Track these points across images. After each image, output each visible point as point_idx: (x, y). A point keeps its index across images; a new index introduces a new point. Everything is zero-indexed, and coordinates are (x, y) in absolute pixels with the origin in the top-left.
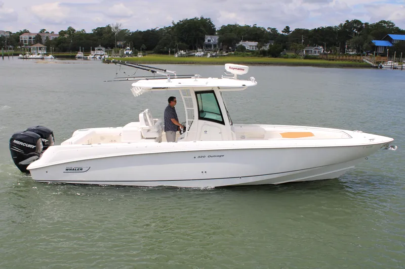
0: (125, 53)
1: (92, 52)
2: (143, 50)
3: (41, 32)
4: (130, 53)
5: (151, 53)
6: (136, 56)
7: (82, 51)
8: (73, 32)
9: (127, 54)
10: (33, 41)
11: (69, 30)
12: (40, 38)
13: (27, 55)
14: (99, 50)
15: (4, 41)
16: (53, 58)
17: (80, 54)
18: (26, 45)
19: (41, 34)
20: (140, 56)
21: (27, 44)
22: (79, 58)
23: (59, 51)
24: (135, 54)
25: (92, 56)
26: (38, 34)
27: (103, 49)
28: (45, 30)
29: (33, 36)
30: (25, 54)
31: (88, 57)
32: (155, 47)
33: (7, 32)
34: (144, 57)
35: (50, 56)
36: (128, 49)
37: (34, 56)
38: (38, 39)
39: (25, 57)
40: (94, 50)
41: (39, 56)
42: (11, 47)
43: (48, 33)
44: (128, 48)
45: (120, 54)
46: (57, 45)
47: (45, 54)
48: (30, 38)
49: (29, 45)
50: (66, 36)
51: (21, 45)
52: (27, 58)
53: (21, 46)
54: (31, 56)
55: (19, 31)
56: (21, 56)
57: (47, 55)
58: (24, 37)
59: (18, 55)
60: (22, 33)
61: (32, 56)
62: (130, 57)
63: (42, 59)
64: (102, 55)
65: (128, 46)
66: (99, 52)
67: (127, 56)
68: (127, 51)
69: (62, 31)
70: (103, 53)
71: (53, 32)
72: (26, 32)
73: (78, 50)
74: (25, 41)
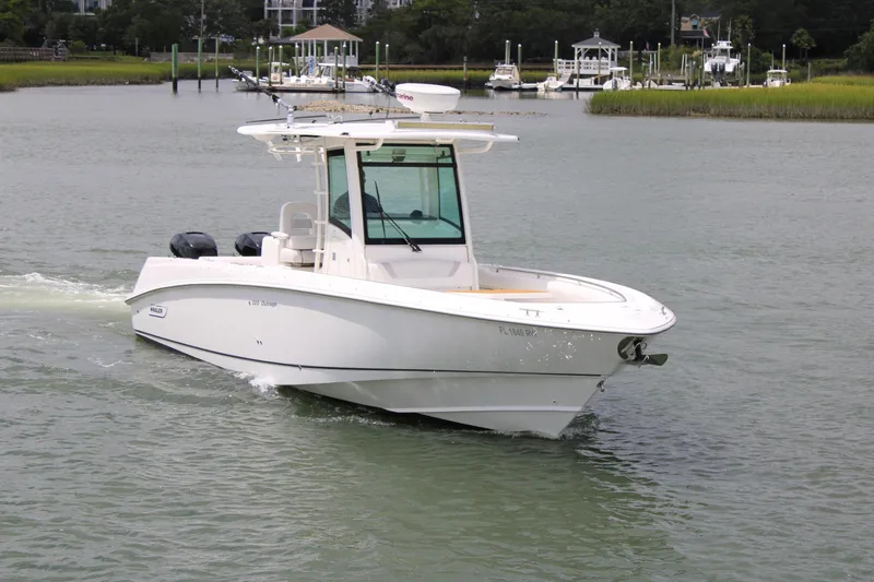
0: (707, 67)
1: (560, 64)
2: (794, 53)
4: (729, 68)
5: (837, 71)
6: (761, 81)
7: (514, 60)
9: (718, 72)
10: (320, 13)
13: (275, 76)
14: (592, 53)
15: (198, 15)
17: (505, 71)
18: (288, 33)
20: (777, 83)
21: (294, 25)
22: (500, 89)
24: (757, 72)
25: (561, 83)
27: (611, 47)
30: (265, 72)
31: (540, 86)
32: (856, 41)
34: (799, 86)
35: (366, 82)
36: (724, 52)
37: (303, 78)
39: (263, 83)
40: (568, 54)
41: (324, 81)
42: (222, 39)
44: (724, 45)
45: (686, 74)
46: (413, 33)
47: (349, 71)
48: (308, 1)
49: (299, 31)
51: (268, 30)
52: (275, 90)
53: (266, 37)
54: (292, 81)
57: (354, 73)
61: (293, 79)
62: (729, 87)
63: (337, 91)
64: (603, 79)
65: (725, 39)
66: (592, 66)
67: (717, 85)
68: (719, 60)
70: (609, 67)
73: (502, 59)
74: (287, 15)
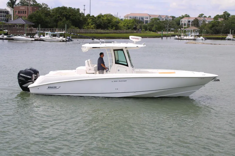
3: (199, 17)
7: (232, 34)
8: (228, 16)
10: (192, 24)
11: (224, 15)
12: (197, 22)
13: (182, 37)
15: (167, 24)
16: (204, 39)
17: (229, 36)
18: (185, 28)
19: (199, 19)
21: (186, 26)
22: (228, 40)
23: (212, 34)
26: (196, 18)
28: (203, 14)
29: (191, 20)
30: (180, 36)
33: (171, 16)
35: (201, 38)
37: (188, 37)
38: (196, 22)
39: (180, 38)
41: (192, 38)
42: (172, 29)
43: (205, 17)
46: (211, 28)
47: (197, 36)
48: (189, 22)
49: (187, 28)
50: (220, 20)
51: (181, 27)
52: (182, 39)
53: (181, 29)
54: (185, 38)
55: (181, 16)
56: (176, 37)
57: (199, 36)
58: (184, 21)
59: (175, 36)
60: (183, 17)
61: (186, 37)
63: (194, 40)
69: (218, 15)
71: (210, 17)
72: (187, 16)
73: (229, 33)
74: (185, 24)
